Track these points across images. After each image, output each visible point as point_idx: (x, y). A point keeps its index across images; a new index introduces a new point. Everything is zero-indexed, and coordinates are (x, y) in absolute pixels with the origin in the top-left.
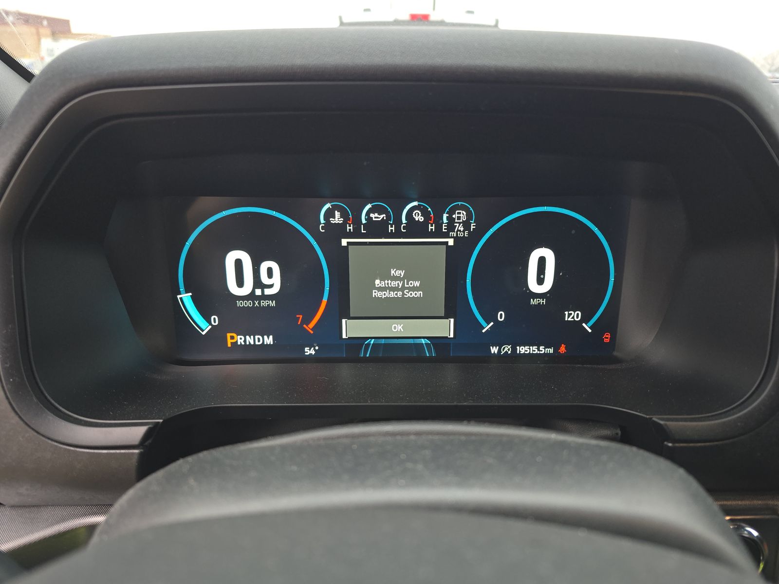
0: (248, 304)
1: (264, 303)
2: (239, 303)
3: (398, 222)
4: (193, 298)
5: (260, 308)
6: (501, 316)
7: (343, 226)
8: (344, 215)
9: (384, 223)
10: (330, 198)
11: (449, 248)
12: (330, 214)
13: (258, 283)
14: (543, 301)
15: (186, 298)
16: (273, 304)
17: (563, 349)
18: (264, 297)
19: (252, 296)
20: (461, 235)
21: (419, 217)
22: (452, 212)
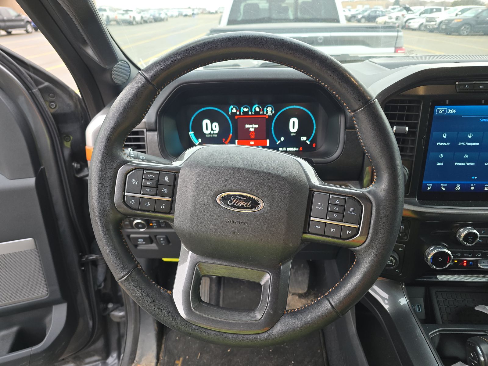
0: (209, 136)
1: (214, 136)
2: (207, 136)
3: (252, 111)
4: (194, 134)
5: (213, 137)
6: (282, 139)
7: (236, 113)
8: (236, 109)
9: (248, 112)
10: (233, 105)
11: (266, 119)
12: (232, 109)
13: (212, 130)
14: (295, 134)
15: (191, 133)
16: (216, 136)
17: (301, 149)
18: (214, 134)
19: (210, 134)
20: (270, 115)
21: (258, 110)
22: (267, 108)
